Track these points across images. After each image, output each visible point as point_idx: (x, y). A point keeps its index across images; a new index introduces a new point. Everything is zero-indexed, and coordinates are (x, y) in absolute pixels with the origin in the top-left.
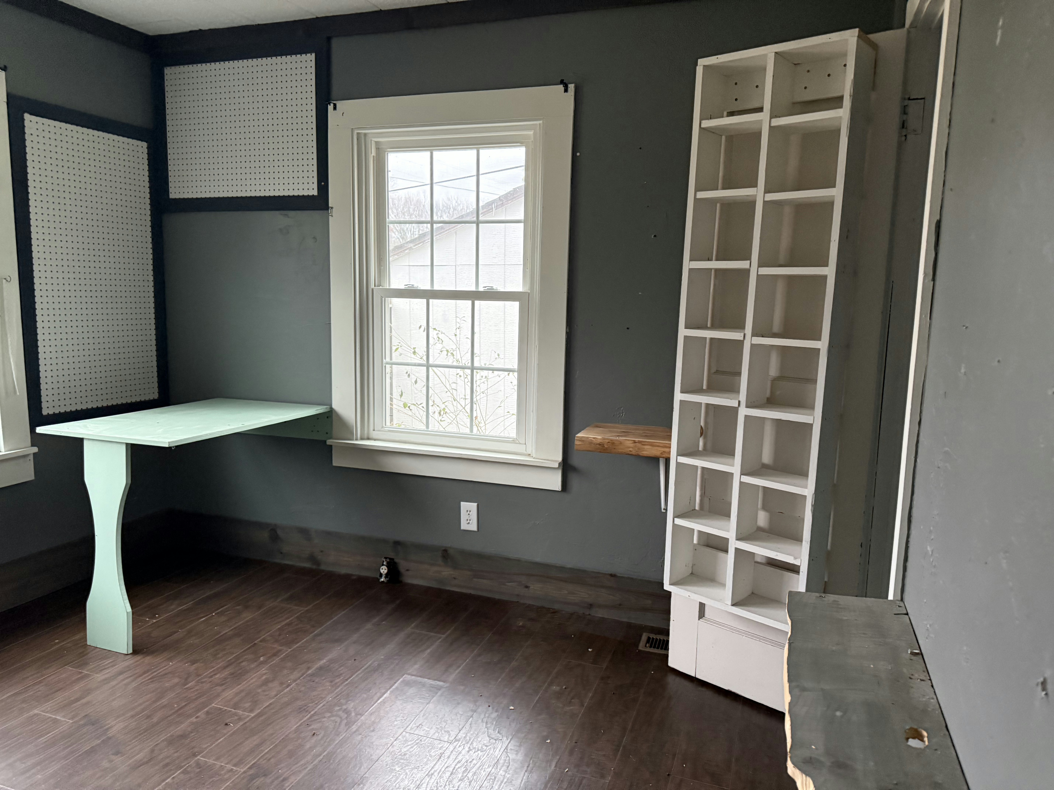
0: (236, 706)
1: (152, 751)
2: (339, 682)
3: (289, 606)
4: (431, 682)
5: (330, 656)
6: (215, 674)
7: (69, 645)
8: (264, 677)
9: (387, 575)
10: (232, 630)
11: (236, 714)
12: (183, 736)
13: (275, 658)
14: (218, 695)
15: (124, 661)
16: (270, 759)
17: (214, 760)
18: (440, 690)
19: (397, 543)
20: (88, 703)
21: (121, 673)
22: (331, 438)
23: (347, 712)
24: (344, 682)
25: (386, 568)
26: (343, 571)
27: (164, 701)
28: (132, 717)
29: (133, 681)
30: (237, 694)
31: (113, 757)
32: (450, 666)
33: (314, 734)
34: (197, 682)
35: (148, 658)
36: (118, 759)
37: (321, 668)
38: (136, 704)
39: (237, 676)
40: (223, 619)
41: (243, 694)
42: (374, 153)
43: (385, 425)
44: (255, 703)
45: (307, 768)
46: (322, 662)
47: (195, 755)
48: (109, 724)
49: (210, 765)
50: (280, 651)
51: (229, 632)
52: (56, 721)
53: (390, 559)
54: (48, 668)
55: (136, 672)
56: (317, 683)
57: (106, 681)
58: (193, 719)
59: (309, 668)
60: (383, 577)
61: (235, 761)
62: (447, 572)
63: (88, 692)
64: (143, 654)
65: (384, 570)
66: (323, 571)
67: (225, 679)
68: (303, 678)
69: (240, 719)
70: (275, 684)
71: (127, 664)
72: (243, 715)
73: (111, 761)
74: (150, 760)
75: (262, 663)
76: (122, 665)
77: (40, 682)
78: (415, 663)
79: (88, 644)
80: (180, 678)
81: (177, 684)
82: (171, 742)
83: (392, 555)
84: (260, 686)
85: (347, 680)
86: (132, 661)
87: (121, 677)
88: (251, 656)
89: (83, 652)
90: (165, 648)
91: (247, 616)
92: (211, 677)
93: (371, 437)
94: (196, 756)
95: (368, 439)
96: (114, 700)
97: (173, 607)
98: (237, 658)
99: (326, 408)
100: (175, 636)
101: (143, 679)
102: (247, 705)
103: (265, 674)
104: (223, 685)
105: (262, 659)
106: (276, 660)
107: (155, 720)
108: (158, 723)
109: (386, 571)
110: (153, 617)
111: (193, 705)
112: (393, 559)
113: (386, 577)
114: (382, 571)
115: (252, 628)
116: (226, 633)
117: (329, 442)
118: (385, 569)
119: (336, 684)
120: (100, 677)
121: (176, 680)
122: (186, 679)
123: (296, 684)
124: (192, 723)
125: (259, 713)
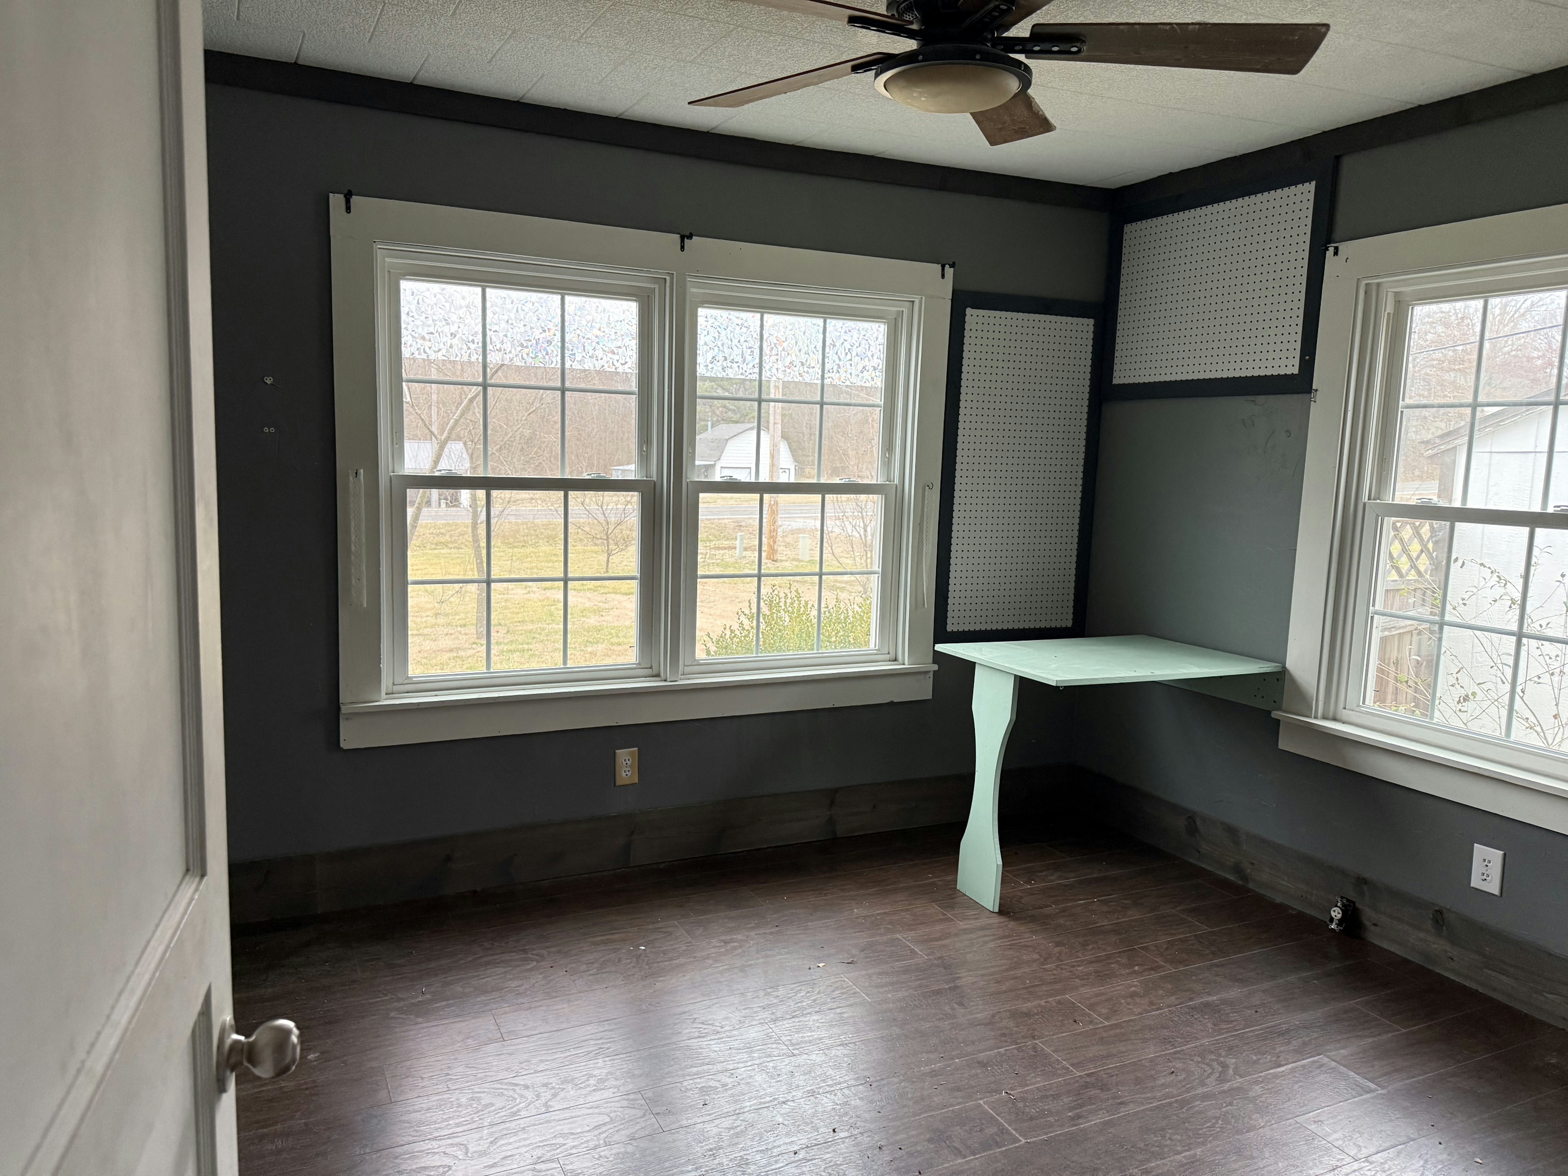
0: (1091, 1007)
1: (993, 1016)
2: (1224, 1029)
3: (1190, 919)
4: (1358, 1078)
5: (1224, 995)
6: (1079, 966)
7: (940, 883)
8: (1133, 989)
9: (1340, 922)
10: (1111, 924)
11: (1089, 1015)
12: (1028, 1014)
13: (1152, 972)
14: (1076, 988)
15: (988, 917)
16: (1112, 1076)
17: (1052, 1051)
18: (1368, 1092)
19: (1361, 882)
20: (944, 946)
21: (982, 928)
22: (1279, 709)
23: (1225, 1066)
24: (1232, 1032)
25: (1341, 912)
26: (1279, 900)
27: (1018, 973)
28: (983, 975)
29: (993, 940)
30: (1097, 995)
31: (956, 1006)
32: (1397, 1071)
33: (1173, 1072)
34: (1057, 966)
35: (1012, 923)
36: (960, 1011)
37: (1207, 1005)
38: (988, 965)
39: (1103, 977)
40: (1105, 908)
41: (1103, 998)
42: (1390, 309)
43: (1364, 703)
44: (1114, 1012)
45: (1152, 1103)
46: (1210, 999)
47: (1033, 1038)
48: (959, 973)
49: (1046, 1054)
50: (1162, 967)
51: (1107, 925)
52: (912, 951)
53: (1348, 900)
54: (917, 899)
55: (997, 933)
56: (1196, 1019)
57: (965, 931)
58: (1042, 1003)
59: (1191, 999)
60: (1334, 923)
61: (1075, 1061)
62: (1438, 945)
63: (946, 936)
64: (1009, 917)
65: (1336, 913)
66: (1248, 890)
67: (1089, 974)
68: (1180, 1008)
69: (1091, 1022)
70: (1145, 1001)
71: (991, 921)
72: (1096, 1018)
73: (953, 1009)
74: (989, 1024)
75: (1135, 972)
76: (983, 921)
77: (907, 910)
78: (1344, 1048)
79: (958, 888)
80: (1040, 956)
81: (1035, 961)
82: (1014, 1015)
83: (1352, 895)
84: (1125, 997)
85: (1237, 1030)
86: (997, 920)
87: (981, 933)
88: (1124, 961)
89: (951, 895)
90: (1033, 919)
91: (1134, 914)
92: (1073, 966)
93: (1339, 717)
94: (1035, 1039)
95: (1335, 719)
96: (970, 952)
97: (1052, 878)
98: (1108, 957)
99: (1277, 666)
100: (1047, 910)
101: (1002, 943)
102: (1104, 1011)
103: (1135, 986)
104: (1084, 979)
105: (1136, 968)
106: (1154, 975)
107: (1004, 988)
108: (1005, 992)
109: (1339, 916)
110: (1029, 882)
111: (1044, 988)
112: (1354, 903)
113: (1338, 925)
114: (1333, 914)
115: (1136, 930)
116: (1103, 926)
117: (1275, 714)
118: (1339, 913)
119: (1221, 1029)
120: (962, 925)
121: (1036, 956)
122: (1045, 959)
123: (1170, 1011)
124: (1040, 1005)
125: (1116, 1024)
